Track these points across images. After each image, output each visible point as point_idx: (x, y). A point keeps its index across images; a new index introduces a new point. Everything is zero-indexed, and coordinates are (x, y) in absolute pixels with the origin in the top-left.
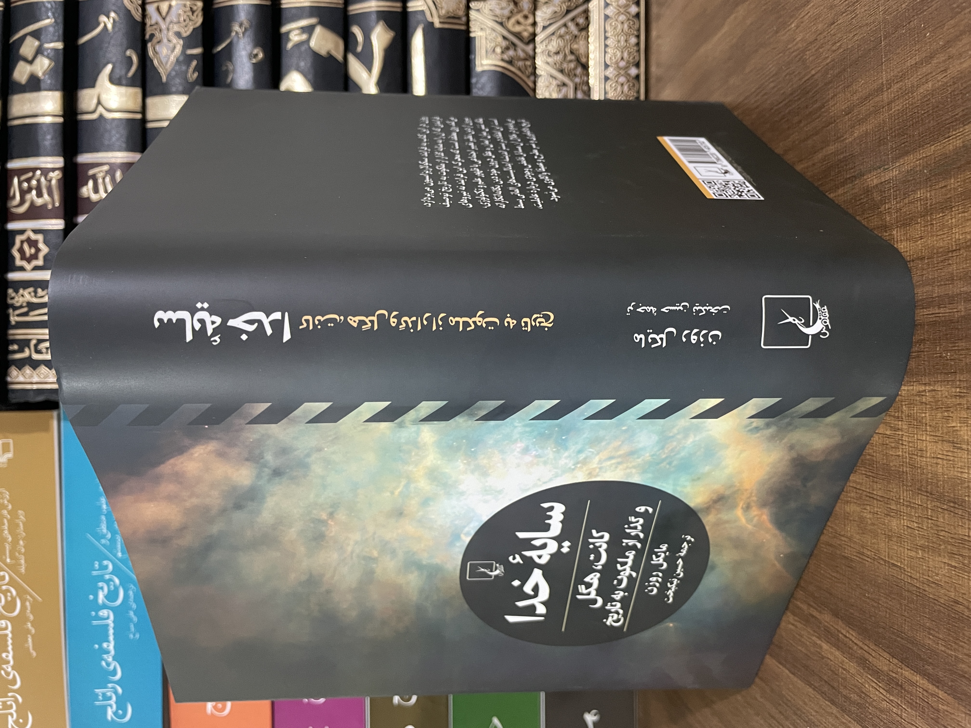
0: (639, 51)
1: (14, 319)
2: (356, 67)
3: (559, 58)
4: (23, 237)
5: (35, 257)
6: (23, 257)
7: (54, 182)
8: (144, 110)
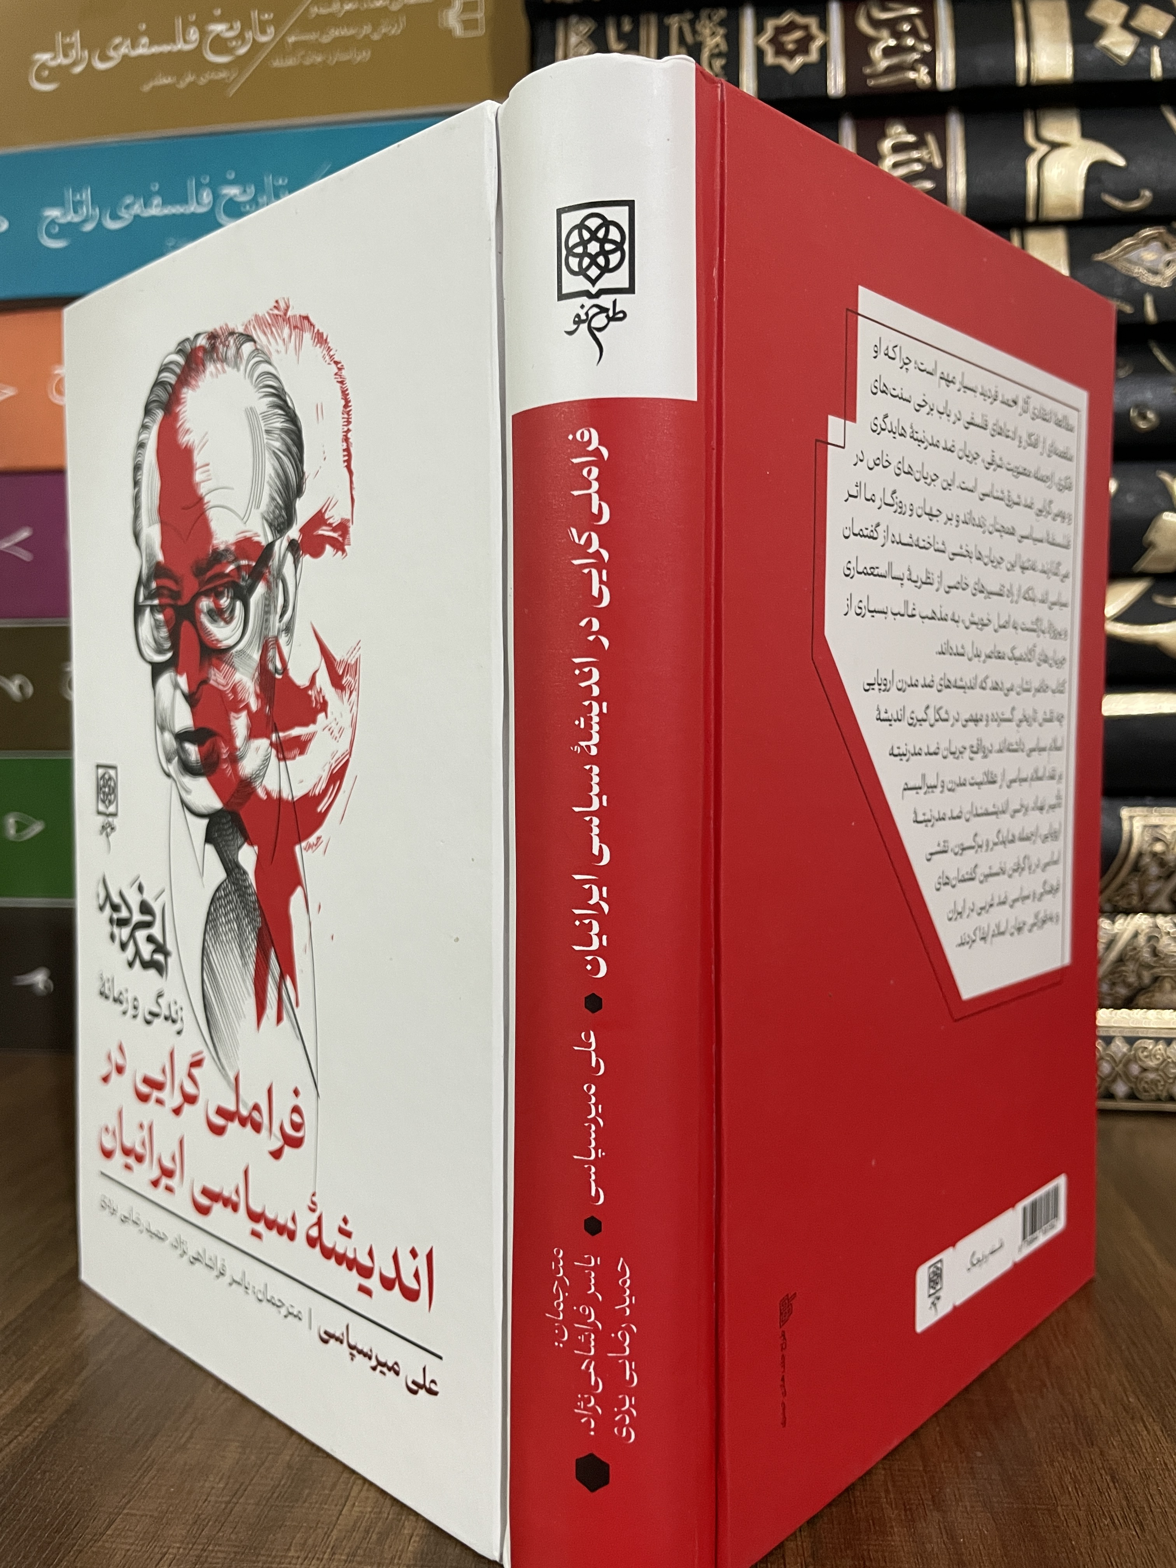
0: (1158, 1099)
1: (674, 22)
2: (1127, 594)
3: (1146, 955)
4: (814, 29)
5: (780, 50)
6: (780, 31)
7: (912, 75)
8: (1045, 224)
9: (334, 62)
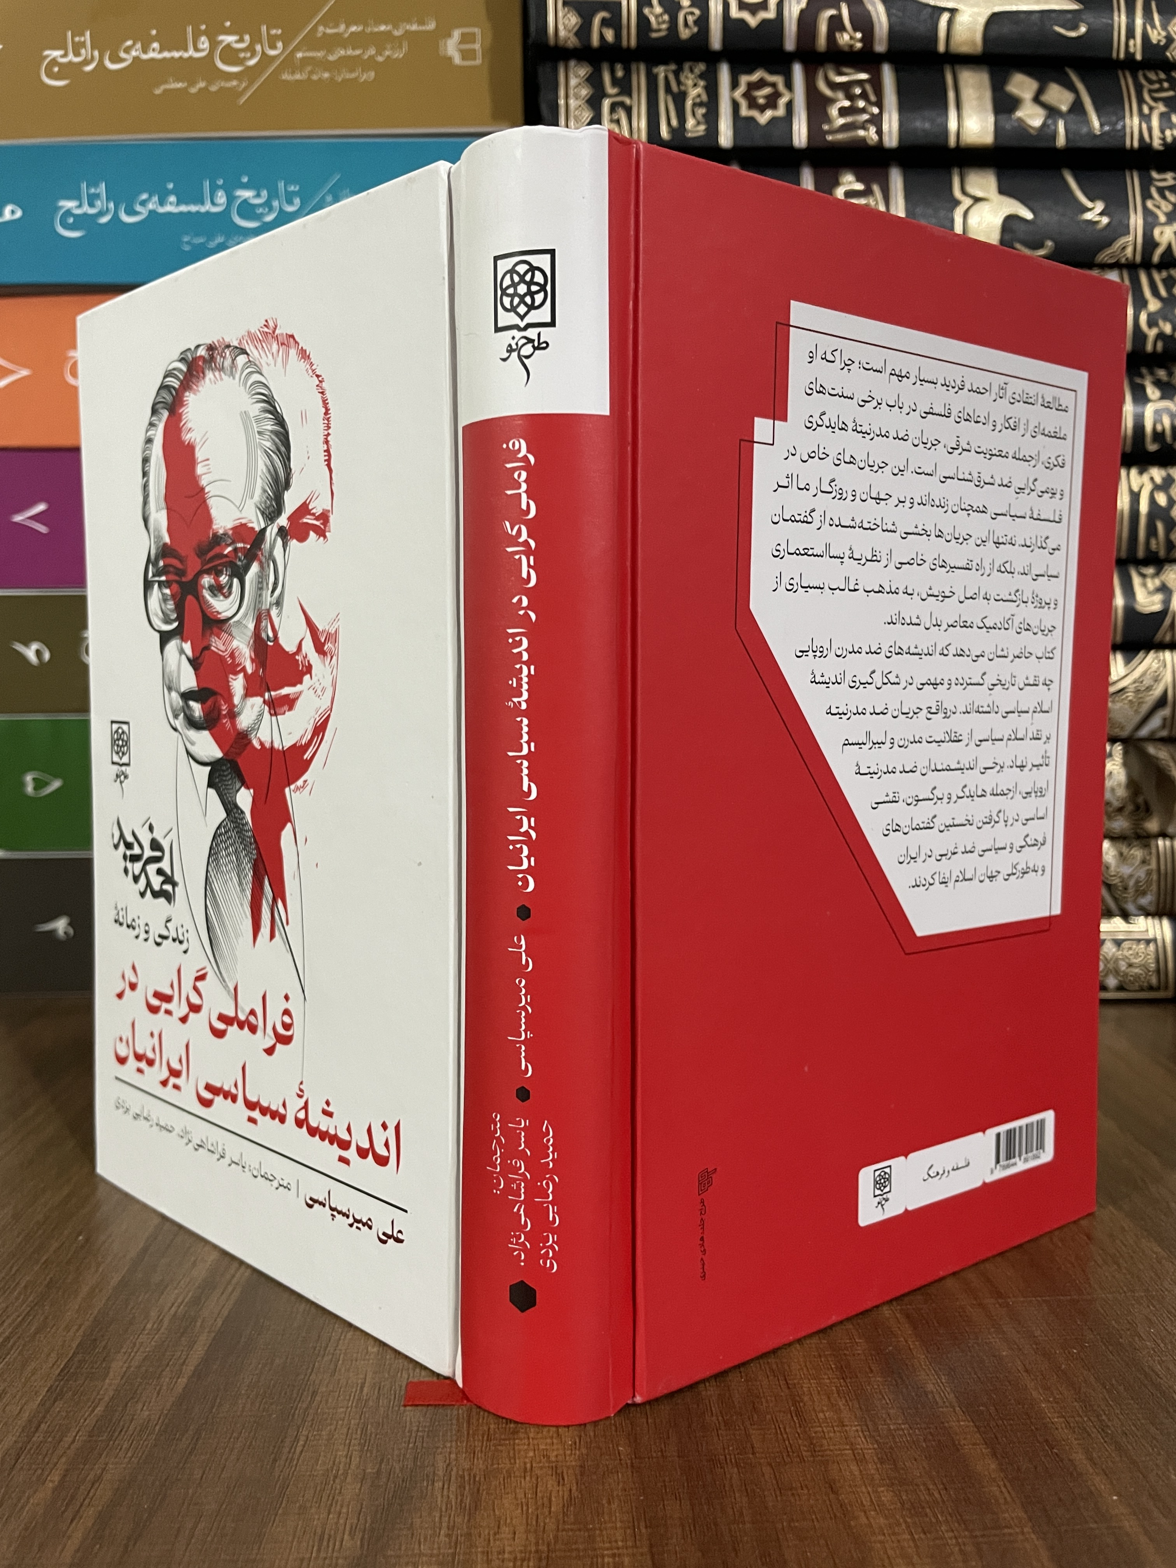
1: (661, 71)
4: (781, 87)
5: (753, 104)
6: (752, 86)
7: (861, 133)
9: (340, 80)
